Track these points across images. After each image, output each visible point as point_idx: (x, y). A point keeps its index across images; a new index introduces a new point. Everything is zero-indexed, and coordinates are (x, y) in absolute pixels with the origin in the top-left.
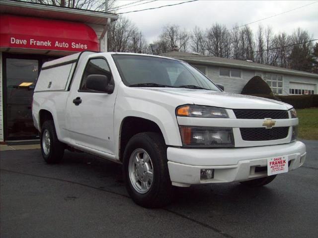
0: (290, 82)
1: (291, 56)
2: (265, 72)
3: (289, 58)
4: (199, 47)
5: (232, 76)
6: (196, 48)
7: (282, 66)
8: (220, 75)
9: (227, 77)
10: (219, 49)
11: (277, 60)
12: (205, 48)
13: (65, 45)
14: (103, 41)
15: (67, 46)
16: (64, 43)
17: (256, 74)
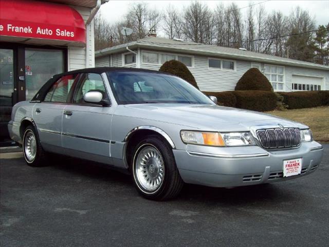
0: (293, 75)
1: (289, 42)
2: (263, 63)
3: (286, 45)
4: (174, 30)
5: (224, 67)
6: (170, 31)
7: (277, 55)
8: (210, 66)
9: (218, 69)
10: (199, 33)
11: (272, 47)
12: (181, 31)
13: (48, 32)
14: (89, 27)
15: (50, 33)
16: (47, 30)
17: (252, 66)
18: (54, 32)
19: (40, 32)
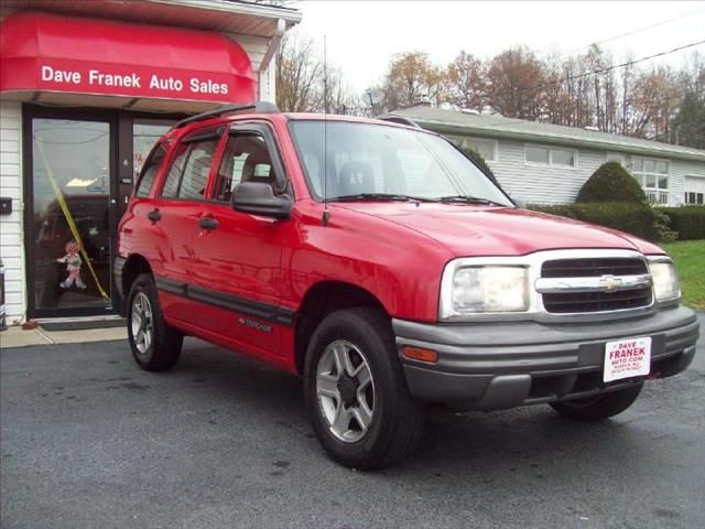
0: (687, 176)
1: (679, 117)
2: (629, 153)
3: (675, 123)
5: (554, 161)
7: (658, 139)
8: (528, 159)
9: (544, 165)
13: (175, 85)
14: (265, 75)
15: (178, 86)
16: (171, 80)
17: (610, 158)
18: (187, 85)
19: (157, 85)
